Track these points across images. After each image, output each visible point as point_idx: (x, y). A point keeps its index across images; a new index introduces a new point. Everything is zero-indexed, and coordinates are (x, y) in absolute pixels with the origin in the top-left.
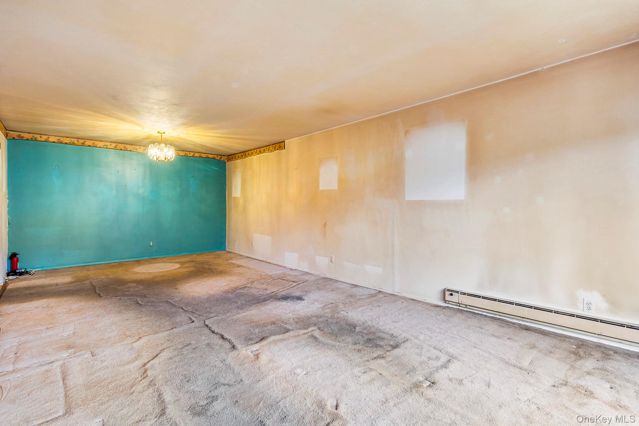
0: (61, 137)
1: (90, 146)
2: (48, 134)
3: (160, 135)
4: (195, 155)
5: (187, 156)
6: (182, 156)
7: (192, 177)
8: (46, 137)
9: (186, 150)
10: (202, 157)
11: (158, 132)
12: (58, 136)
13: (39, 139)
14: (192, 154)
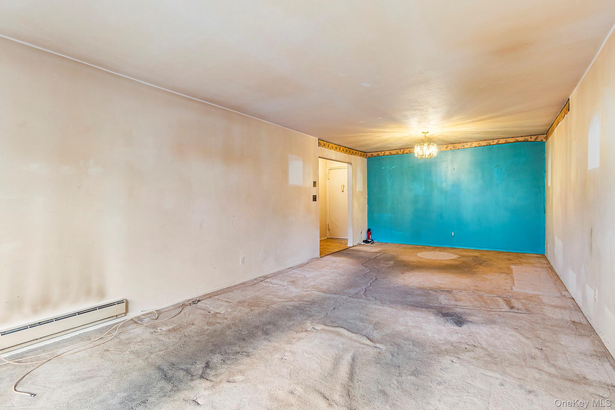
0: (391, 150)
1: (407, 153)
2: (384, 150)
3: (424, 134)
4: (500, 142)
5: (490, 145)
6: (484, 146)
7: (496, 167)
8: (384, 152)
9: (489, 138)
10: (509, 143)
11: (422, 133)
12: (389, 150)
13: (381, 155)
14: (495, 142)
